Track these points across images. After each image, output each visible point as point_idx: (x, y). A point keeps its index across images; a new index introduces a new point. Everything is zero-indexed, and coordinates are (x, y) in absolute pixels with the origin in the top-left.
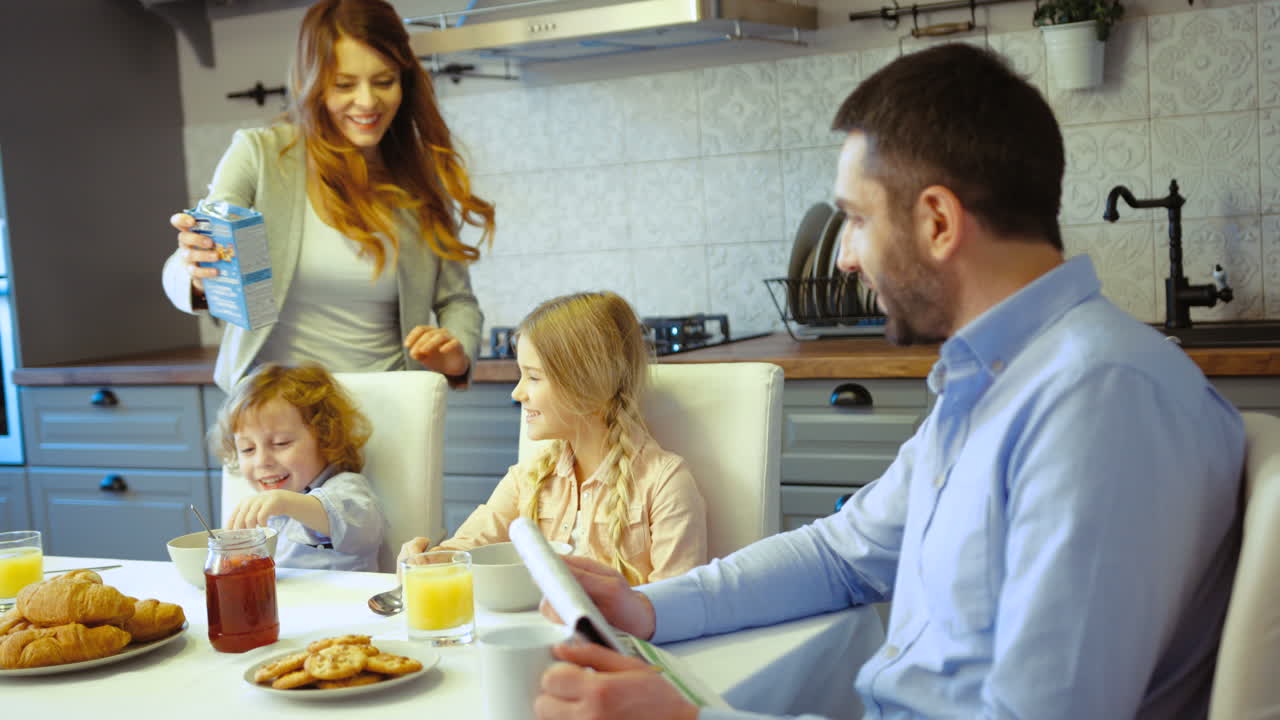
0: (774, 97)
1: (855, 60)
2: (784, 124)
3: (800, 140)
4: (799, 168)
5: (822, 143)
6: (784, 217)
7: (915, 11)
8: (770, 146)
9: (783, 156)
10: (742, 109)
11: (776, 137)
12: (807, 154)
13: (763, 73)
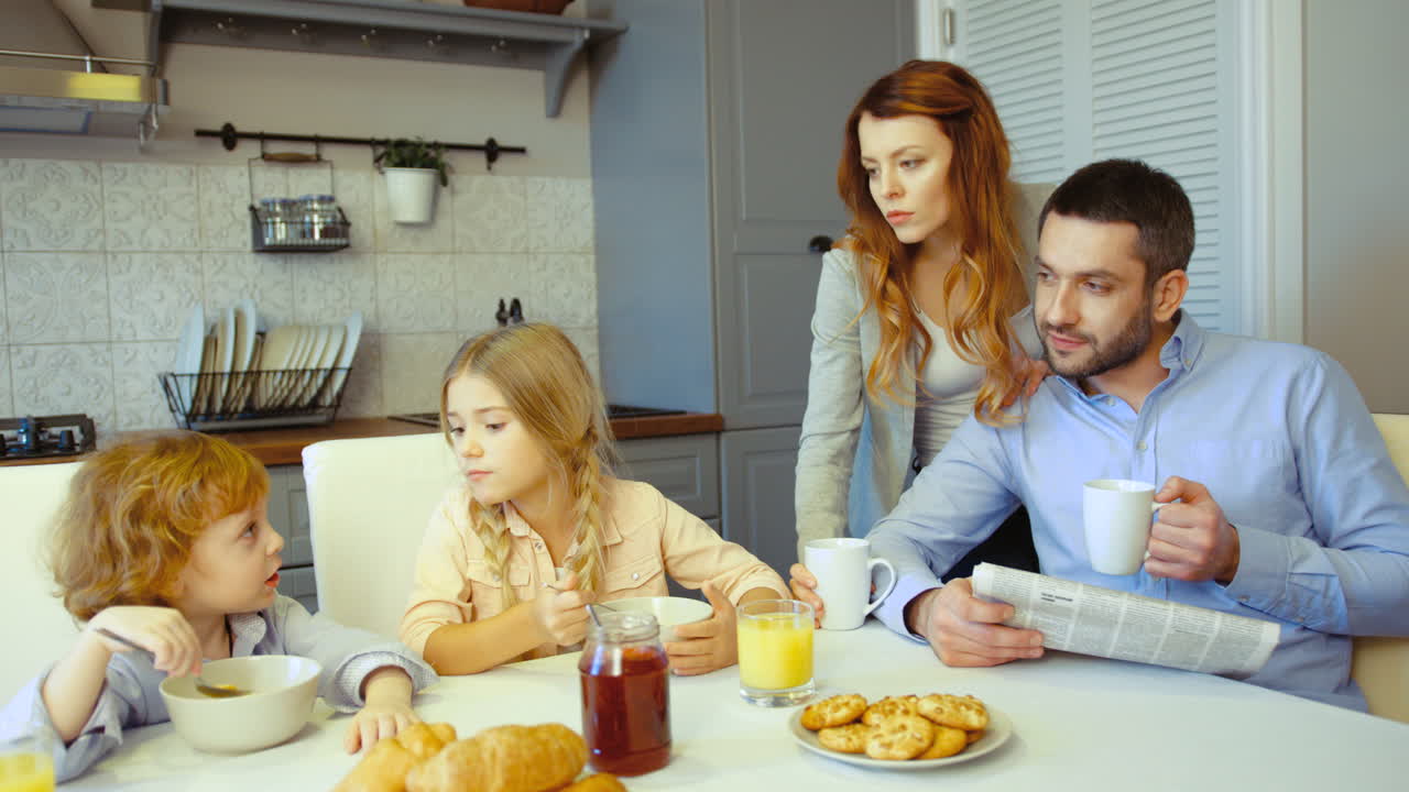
0: (99, 198)
1: (191, 174)
2: (110, 225)
3: (130, 243)
4: (128, 269)
5: (156, 247)
6: (110, 318)
7: (263, 137)
8: (95, 246)
9: (110, 257)
10: (58, 206)
11: (101, 237)
12: (137, 258)
13: (86, 171)
